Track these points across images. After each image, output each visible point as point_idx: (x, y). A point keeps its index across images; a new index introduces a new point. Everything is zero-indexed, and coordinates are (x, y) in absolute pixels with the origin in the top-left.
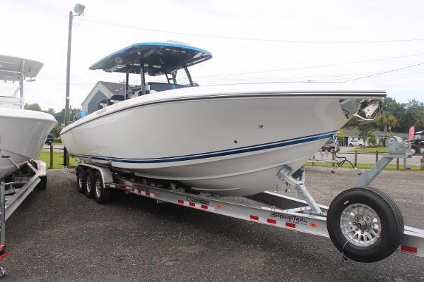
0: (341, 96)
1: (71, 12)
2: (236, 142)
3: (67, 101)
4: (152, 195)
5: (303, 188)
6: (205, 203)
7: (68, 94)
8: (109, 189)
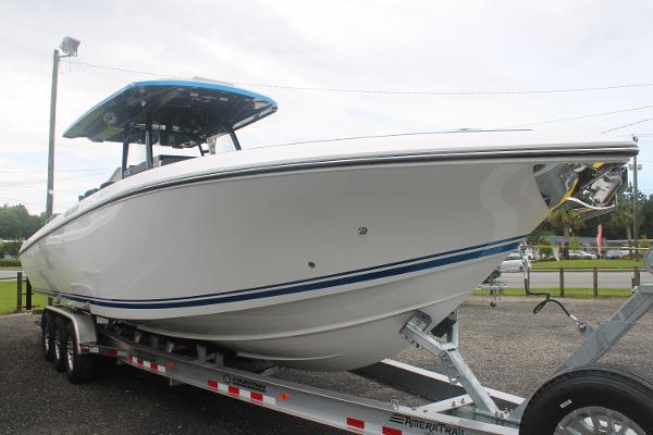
0: (535, 157)
1: (56, 52)
2: (312, 265)
3: (50, 198)
4: (161, 369)
5: (457, 358)
6: (258, 390)
7: (50, 186)
8: (87, 355)
